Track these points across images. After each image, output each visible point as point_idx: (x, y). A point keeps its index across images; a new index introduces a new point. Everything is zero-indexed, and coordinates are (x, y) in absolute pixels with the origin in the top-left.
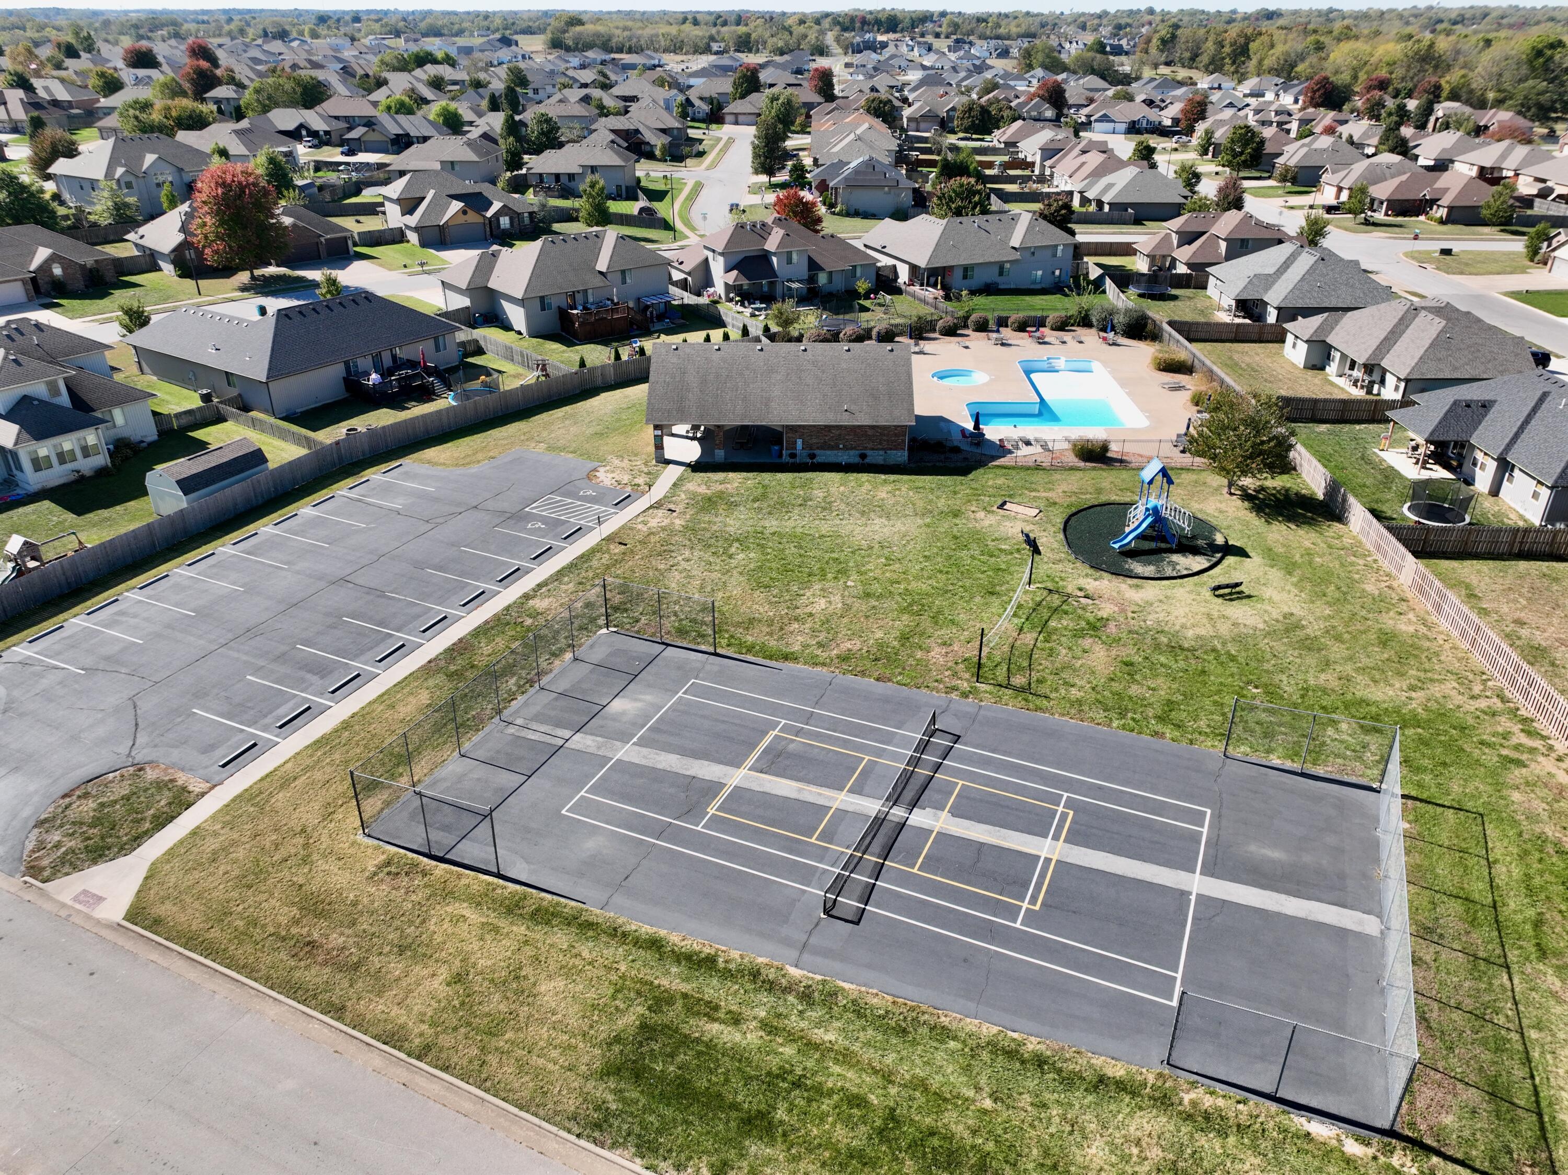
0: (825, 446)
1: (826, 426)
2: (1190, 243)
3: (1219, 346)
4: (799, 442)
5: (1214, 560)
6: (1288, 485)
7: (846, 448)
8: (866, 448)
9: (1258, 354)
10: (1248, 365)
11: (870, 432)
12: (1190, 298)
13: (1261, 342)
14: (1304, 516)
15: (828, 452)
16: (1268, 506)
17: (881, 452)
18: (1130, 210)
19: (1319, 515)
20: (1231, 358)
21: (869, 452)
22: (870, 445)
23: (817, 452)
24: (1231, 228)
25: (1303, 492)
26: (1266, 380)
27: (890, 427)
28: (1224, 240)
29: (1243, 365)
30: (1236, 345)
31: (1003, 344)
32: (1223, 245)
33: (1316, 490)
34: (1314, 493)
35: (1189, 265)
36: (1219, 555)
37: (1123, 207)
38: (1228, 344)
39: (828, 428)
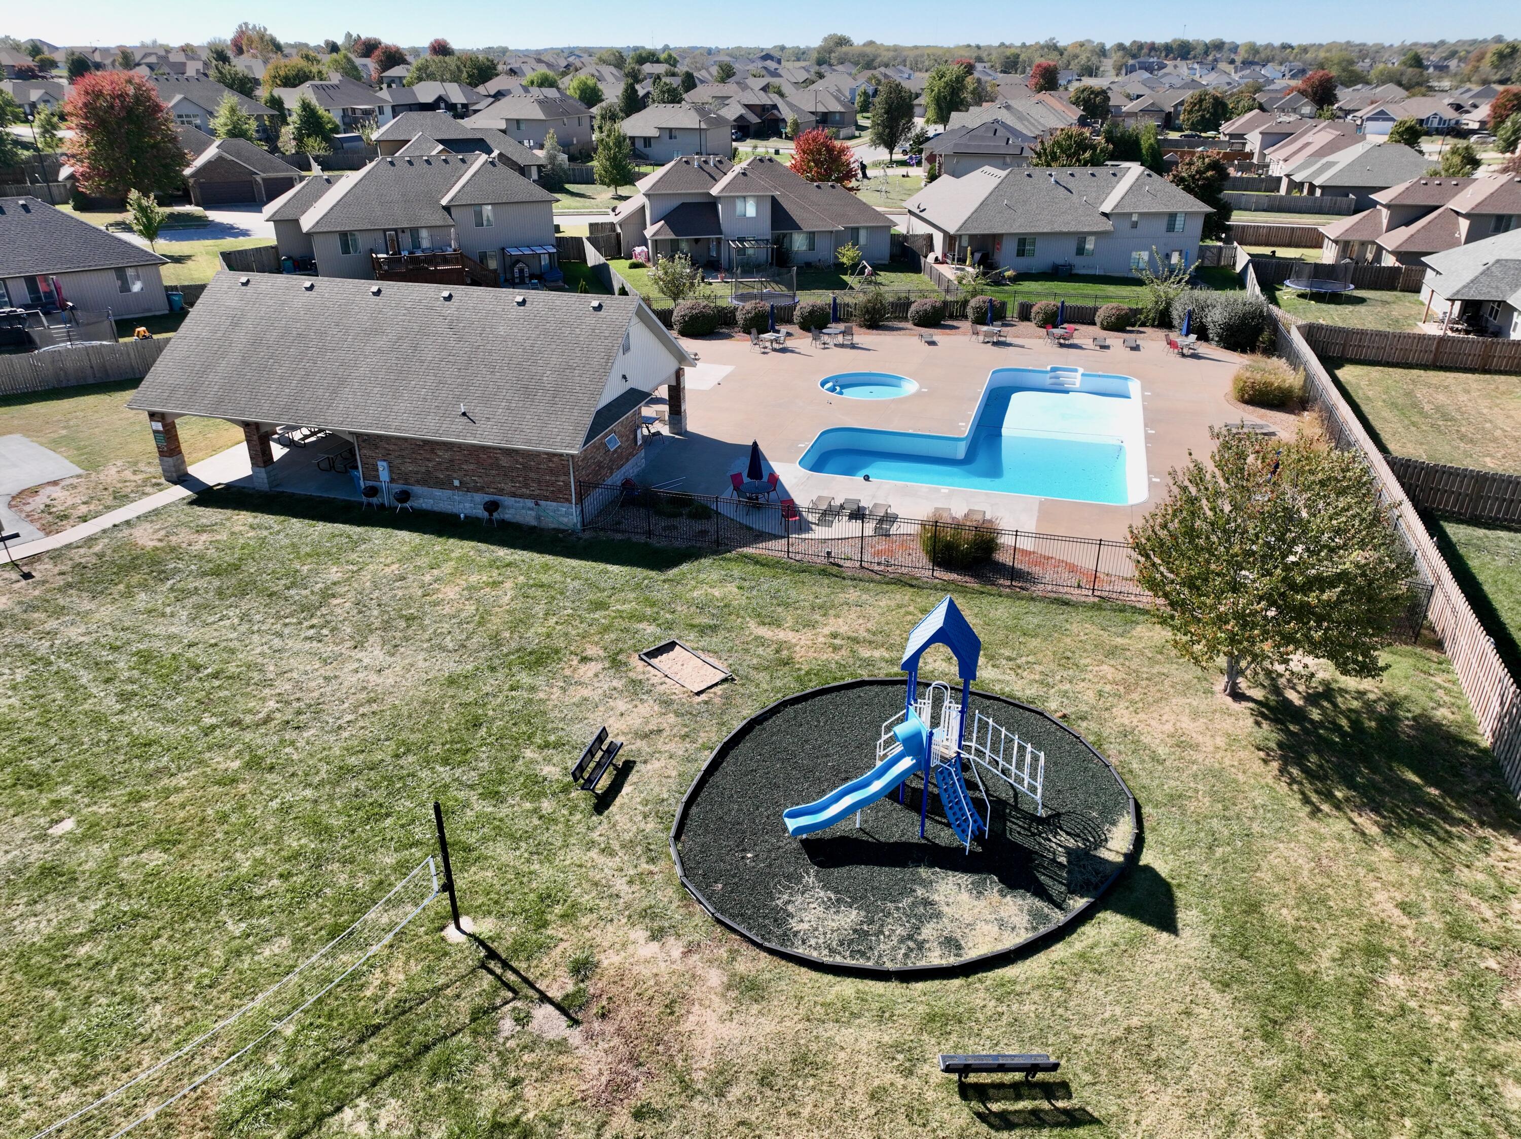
0: (428, 480)
1: (426, 442)
2: (1407, 224)
3: (1397, 373)
4: (382, 466)
5: (1059, 918)
6: (1403, 691)
7: (465, 487)
8: (501, 492)
9: (1467, 391)
10: (1437, 409)
11: (504, 462)
12: (1385, 303)
13: (1485, 371)
14: (1415, 795)
15: (437, 492)
16: (1322, 746)
17: (530, 503)
18: (1351, 196)
19: (1460, 798)
20: (1409, 394)
21: (508, 501)
22: (508, 487)
23: (417, 489)
24: (1480, 199)
25: (1442, 714)
26: (1462, 438)
27: (538, 454)
28: (1467, 216)
29: (1427, 407)
30: (1431, 373)
31: (996, 344)
32: (1464, 225)
33: (1477, 717)
34: (1469, 724)
35: (1400, 255)
36: (1079, 903)
37: (1344, 191)
38: (1415, 372)
39: (430, 446)
